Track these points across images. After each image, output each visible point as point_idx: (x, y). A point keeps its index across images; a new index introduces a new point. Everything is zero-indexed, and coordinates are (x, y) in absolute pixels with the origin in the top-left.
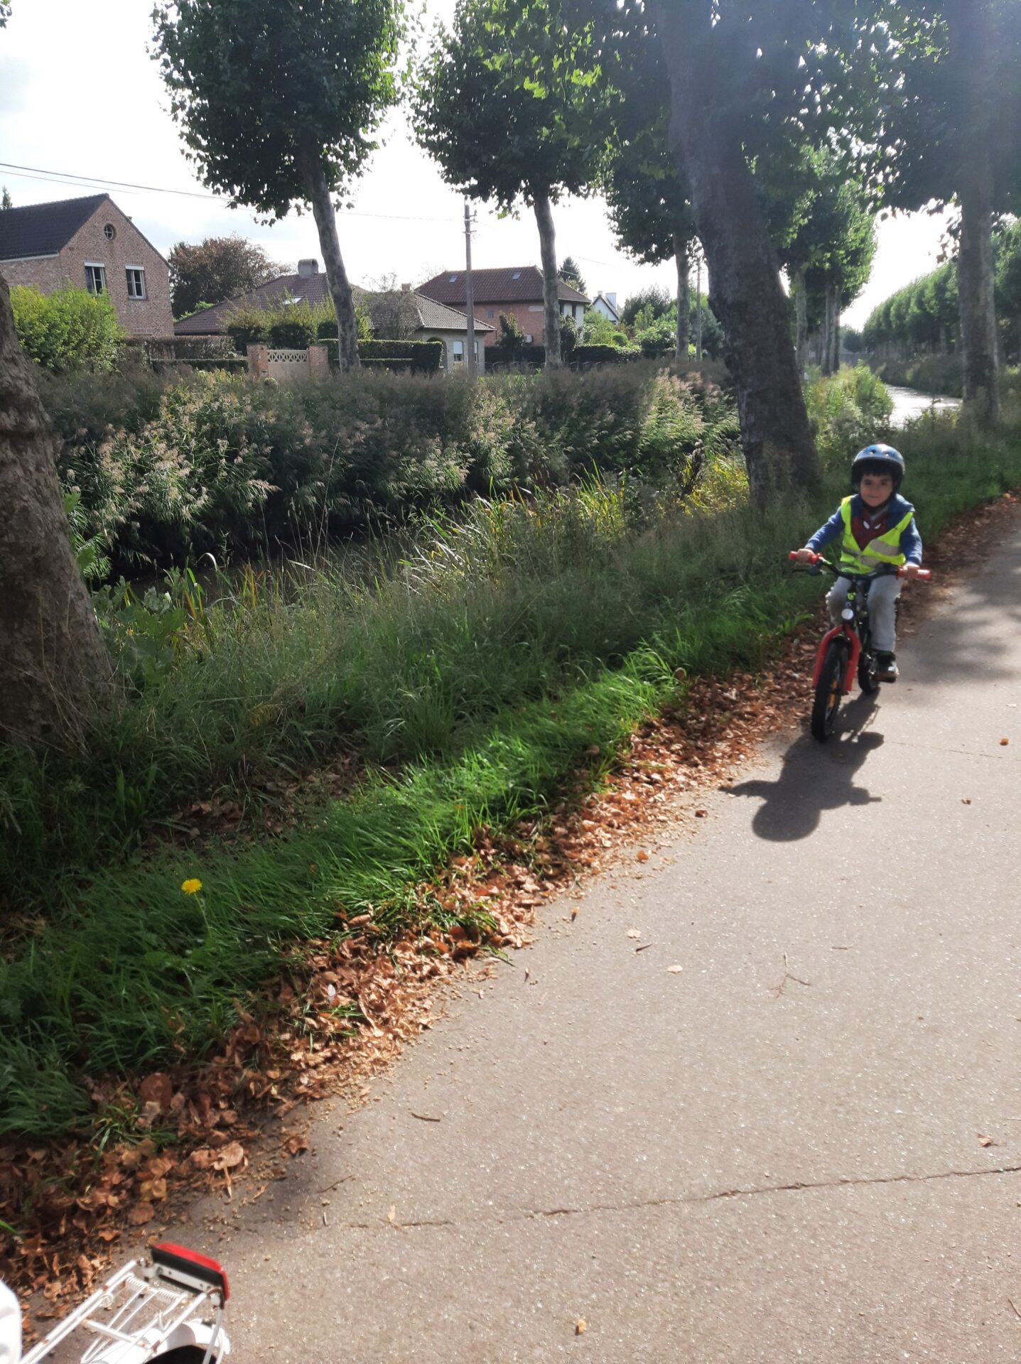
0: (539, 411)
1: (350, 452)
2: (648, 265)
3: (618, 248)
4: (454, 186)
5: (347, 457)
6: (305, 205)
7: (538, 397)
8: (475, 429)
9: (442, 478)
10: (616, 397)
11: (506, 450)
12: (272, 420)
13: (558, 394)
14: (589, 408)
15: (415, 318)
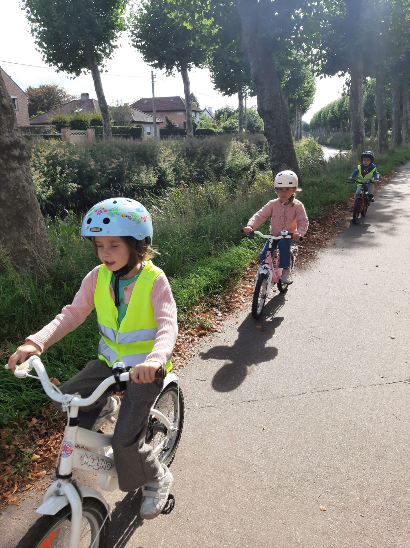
0: (185, 154)
1: (110, 171)
2: (226, 96)
3: (215, 89)
4: (148, 63)
5: (109, 174)
6: (88, 71)
7: (185, 149)
8: (160, 162)
9: (147, 182)
10: (216, 149)
11: (173, 170)
12: (78, 159)
13: (192, 148)
14: (205, 154)
15: (131, 117)
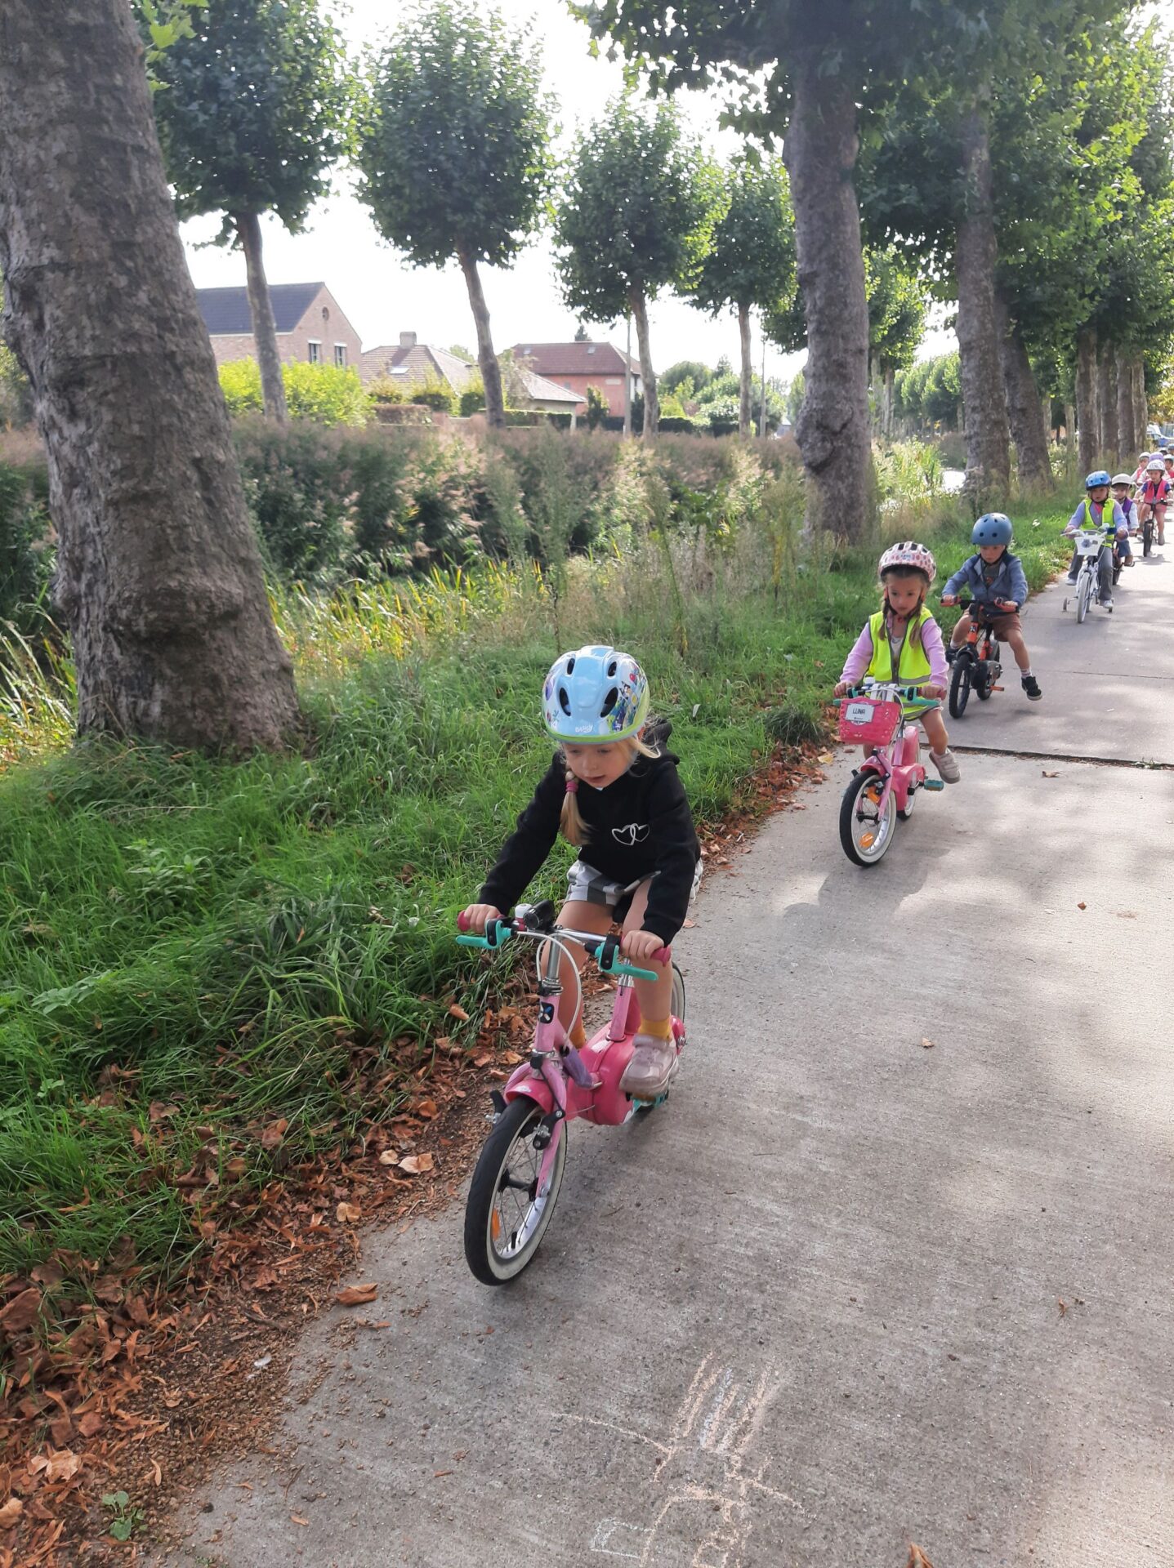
15: (525, 390)
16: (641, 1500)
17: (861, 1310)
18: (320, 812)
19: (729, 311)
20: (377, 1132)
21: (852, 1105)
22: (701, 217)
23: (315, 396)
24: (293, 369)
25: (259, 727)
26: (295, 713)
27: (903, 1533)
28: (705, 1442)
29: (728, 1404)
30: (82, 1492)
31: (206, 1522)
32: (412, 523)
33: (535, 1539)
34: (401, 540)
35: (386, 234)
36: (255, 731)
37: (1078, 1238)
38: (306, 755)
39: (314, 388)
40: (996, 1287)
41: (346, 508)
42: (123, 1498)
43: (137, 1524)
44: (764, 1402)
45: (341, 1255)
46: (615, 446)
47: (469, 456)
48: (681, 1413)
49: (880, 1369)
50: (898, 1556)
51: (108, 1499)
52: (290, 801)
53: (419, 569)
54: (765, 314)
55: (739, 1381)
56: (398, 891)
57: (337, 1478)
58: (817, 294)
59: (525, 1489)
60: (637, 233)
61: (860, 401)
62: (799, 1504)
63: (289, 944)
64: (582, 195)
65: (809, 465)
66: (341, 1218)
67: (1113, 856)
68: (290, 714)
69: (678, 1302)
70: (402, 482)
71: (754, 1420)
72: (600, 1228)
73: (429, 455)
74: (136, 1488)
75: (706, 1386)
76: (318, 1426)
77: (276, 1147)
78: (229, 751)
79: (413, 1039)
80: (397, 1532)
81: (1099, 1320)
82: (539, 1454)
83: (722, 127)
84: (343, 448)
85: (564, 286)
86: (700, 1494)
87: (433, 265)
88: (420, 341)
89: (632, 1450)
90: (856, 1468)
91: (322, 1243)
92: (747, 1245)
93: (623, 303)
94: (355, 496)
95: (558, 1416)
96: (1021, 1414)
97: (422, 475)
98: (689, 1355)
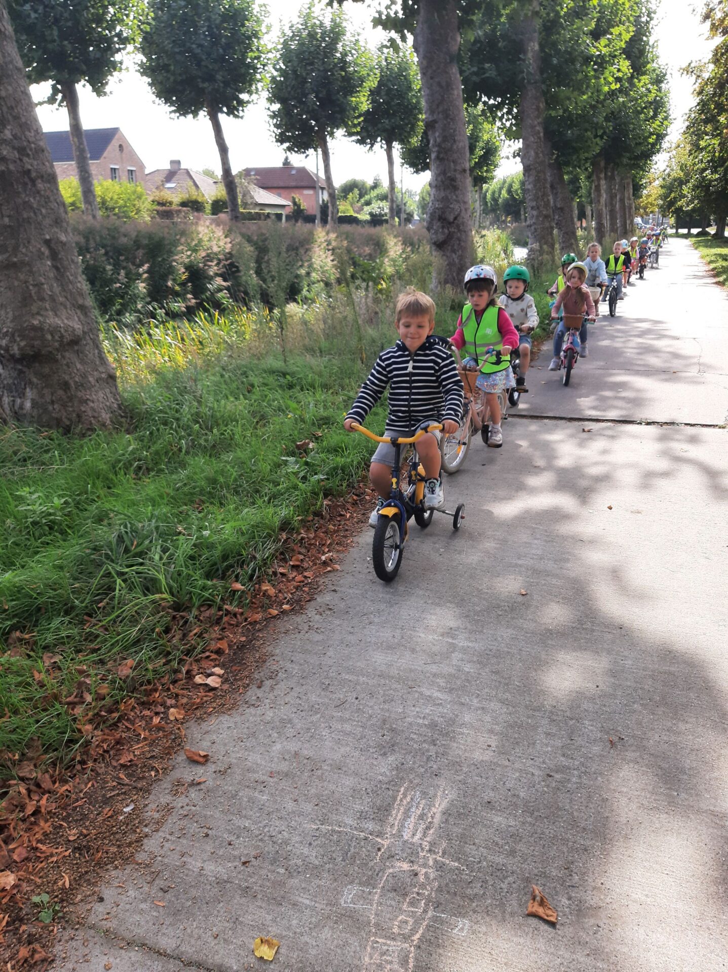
15: (252, 198)
16: (370, 873)
17: (494, 751)
18: (139, 468)
19: (379, 147)
20: (191, 664)
21: (482, 631)
22: (361, 85)
23: (116, 202)
24: (101, 185)
25: (96, 415)
26: (118, 405)
27: (528, 880)
28: (406, 836)
29: (419, 812)
30: (18, 896)
31: (100, 908)
32: (183, 284)
33: (308, 902)
34: (177, 294)
35: (159, 95)
36: (94, 417)
37: (618, 702)
38: (128, 432)
39: (116, 197)
40: (572, 733)
41: (141, 275)
42: (46, 898)
43: (56, 912)
44: (440, 809)
45: (174, 740)
46: (311, 233)
47: (219, 240)
48: (391, 819)
49: (508, 785)
50: (526, 894)
51: (36, 899)
52: (120, 461)
53: (190, 313)
54: (402, 148)
55: (425, 798)
56: (194, 516)
57: (181, 875)
58: (437, 134)
59: (299, 872)
60: (320, 95)
61: (465, 203)
62: (465, 868)
63: (127, 551)
64: (285, 70)
65: (435, 243)
66: (172, 718)
67: (627, 477)
68: (115, 406)
69: (385, 754)
70: (177, 257)
71: (435, 820)
72: (335, 714)
73: (193, 240)
74: (53, 891)
75: (405, 802)
76: (167, 845)
77: (128, 677)
78: (78, 430)
79: (210, 606)
80: (222, 904)
81: (634, 748)
82: (306, 851)
83: (375, 26)
84: (137, 236)
85: (275, 130)
86: (406, 866)
87: (190, 116)
88: (183, 166)
89: (362, 844)
90: (497, 844)
91: (161, 734)
92: (424, 718)
93: (313, 141)
94: (146, 267)
95: (316, 827)
96: (591, 806)
97: (189, 253)
98: (393, 785)
